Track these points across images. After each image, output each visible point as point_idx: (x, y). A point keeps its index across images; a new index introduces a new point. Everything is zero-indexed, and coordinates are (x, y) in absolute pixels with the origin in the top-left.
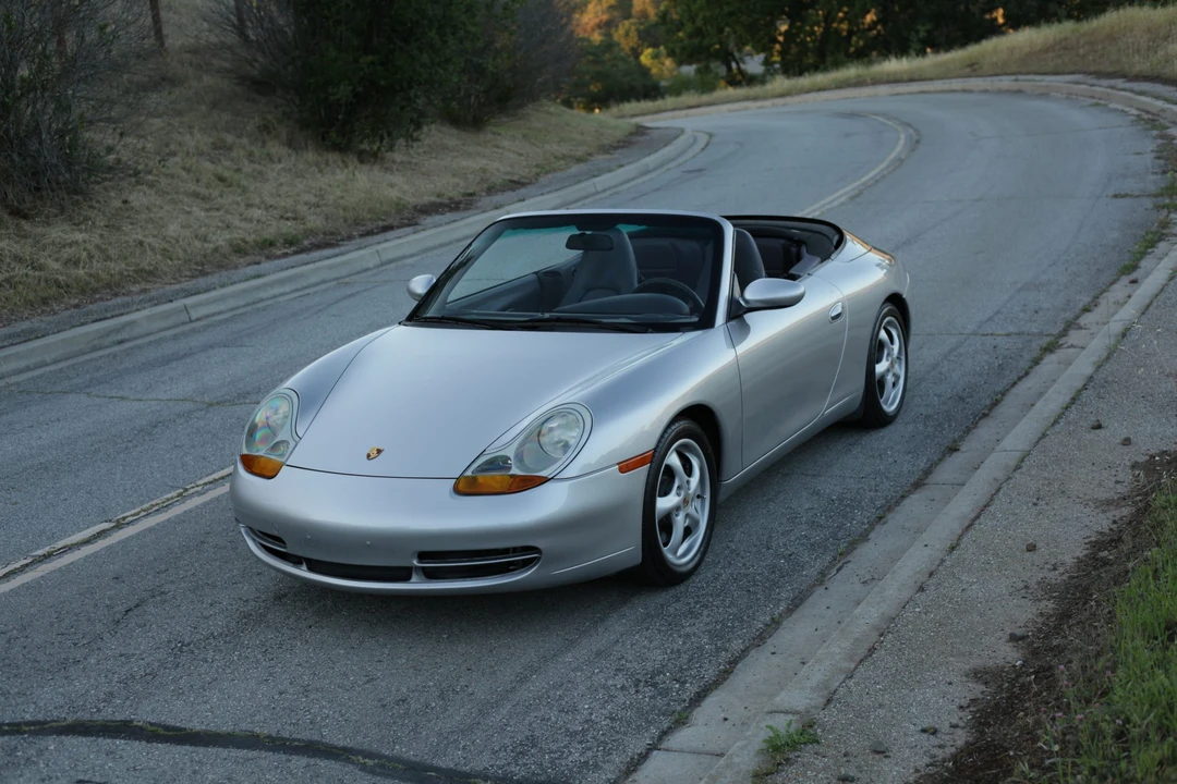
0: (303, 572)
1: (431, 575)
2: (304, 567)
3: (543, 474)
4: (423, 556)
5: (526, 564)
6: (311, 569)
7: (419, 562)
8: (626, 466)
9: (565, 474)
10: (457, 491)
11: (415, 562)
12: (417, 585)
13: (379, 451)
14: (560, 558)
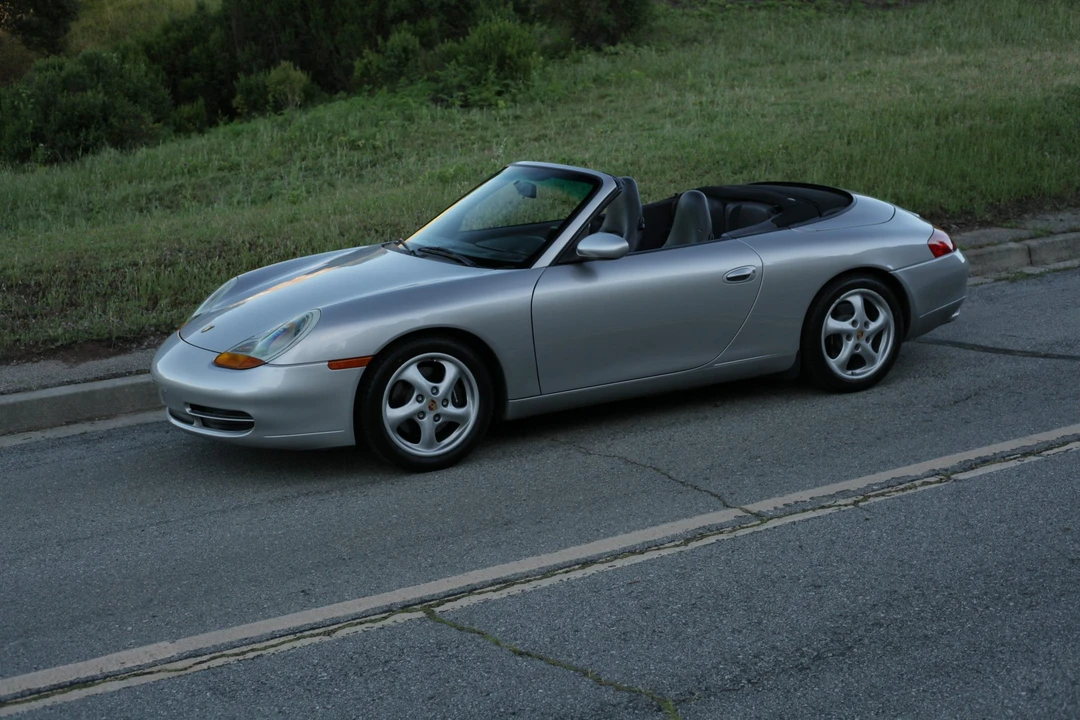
1: (205, 424)
3: (264, 359)
4: (194, 407)
5: (248, 426)
7: (192, 411)
8: (335, 364)
9: (278, 362)
10: (218, 364)
11: (188, 410)
12: (196, 429)
13: (211, 327)
14: (269, 426)
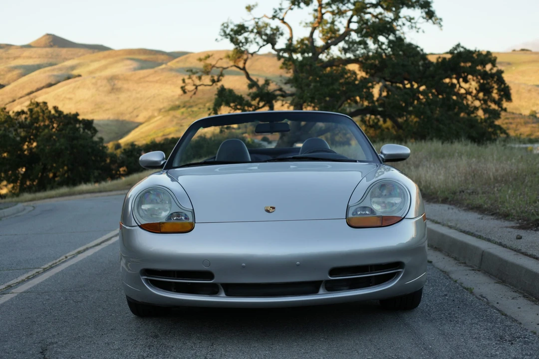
0: (222, 299)
1: (332, 287)
2: (223, 294)
4: (334, 271)
6: (228, 294)
7: (328, 276)
9: (409, 215)
12: (323, 295)
13: (274, 208)
